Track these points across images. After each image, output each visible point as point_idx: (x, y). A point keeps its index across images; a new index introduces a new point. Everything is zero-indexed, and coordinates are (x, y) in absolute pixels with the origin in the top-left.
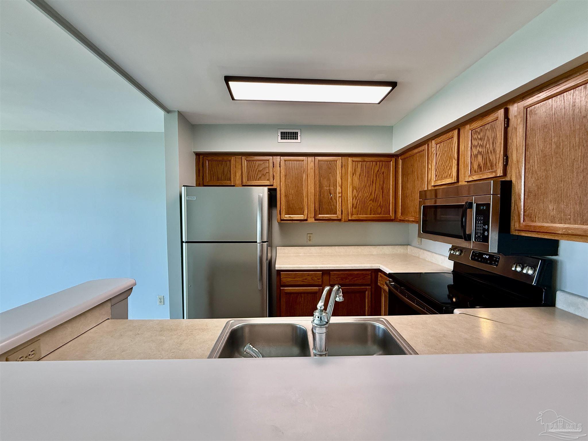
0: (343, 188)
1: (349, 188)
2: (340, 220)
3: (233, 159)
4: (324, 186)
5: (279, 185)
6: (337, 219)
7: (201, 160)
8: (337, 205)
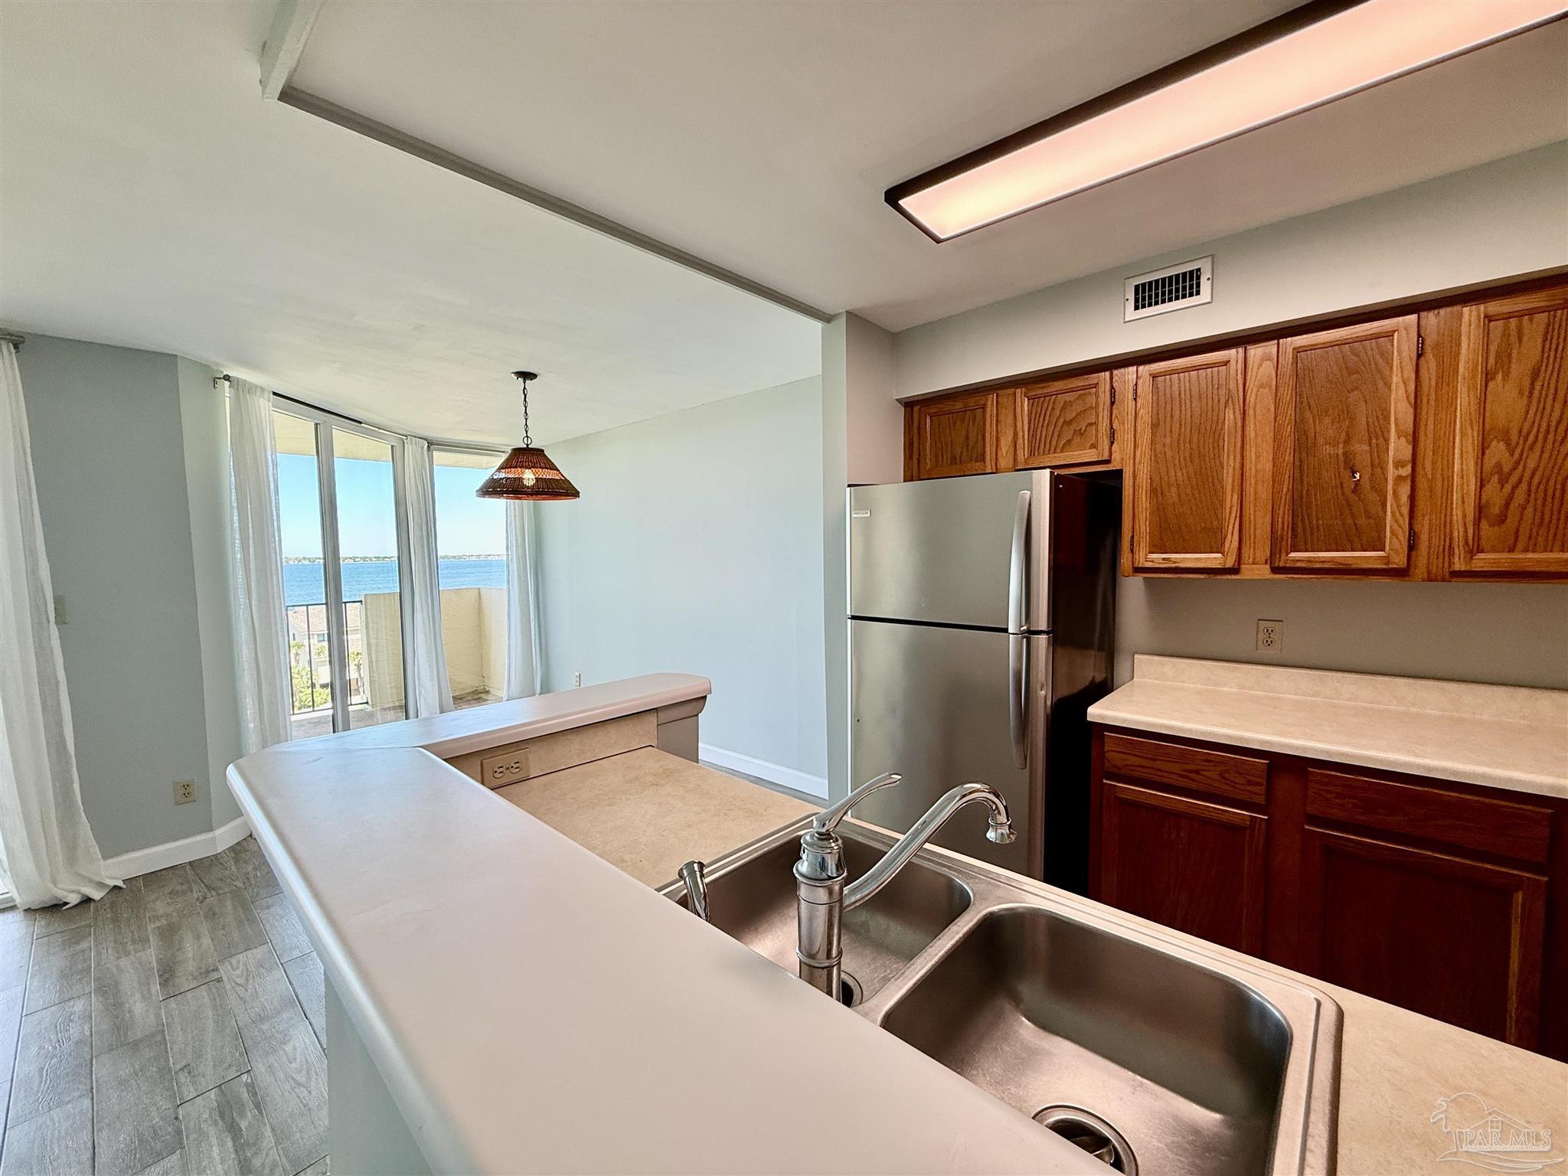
0: (1426, 443)
1: (1457, 440)
2: (1401, 573)
3: (991, 399)
4: (1321, 441)
5: (1132, 456)
6: (1384, 570)
7: (916, 415)
8: (1385, 512)
